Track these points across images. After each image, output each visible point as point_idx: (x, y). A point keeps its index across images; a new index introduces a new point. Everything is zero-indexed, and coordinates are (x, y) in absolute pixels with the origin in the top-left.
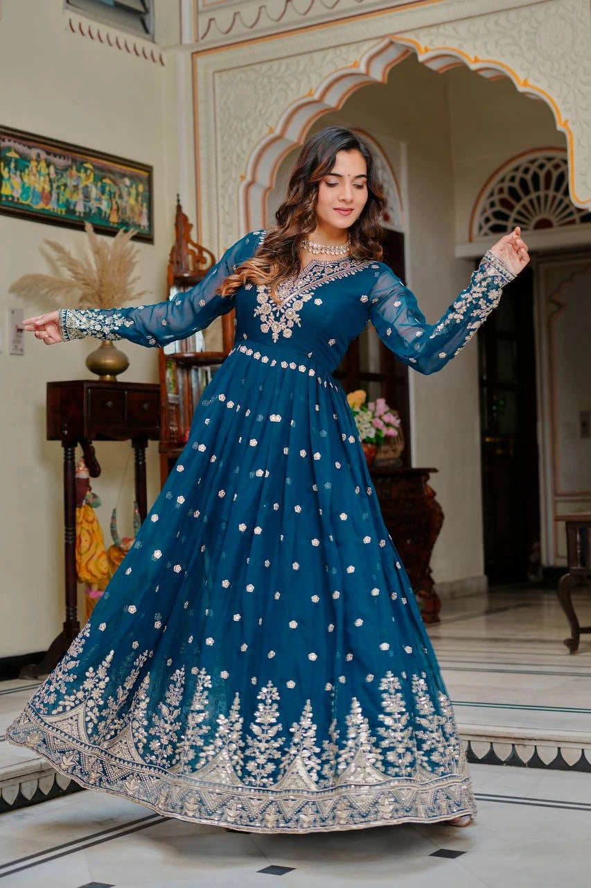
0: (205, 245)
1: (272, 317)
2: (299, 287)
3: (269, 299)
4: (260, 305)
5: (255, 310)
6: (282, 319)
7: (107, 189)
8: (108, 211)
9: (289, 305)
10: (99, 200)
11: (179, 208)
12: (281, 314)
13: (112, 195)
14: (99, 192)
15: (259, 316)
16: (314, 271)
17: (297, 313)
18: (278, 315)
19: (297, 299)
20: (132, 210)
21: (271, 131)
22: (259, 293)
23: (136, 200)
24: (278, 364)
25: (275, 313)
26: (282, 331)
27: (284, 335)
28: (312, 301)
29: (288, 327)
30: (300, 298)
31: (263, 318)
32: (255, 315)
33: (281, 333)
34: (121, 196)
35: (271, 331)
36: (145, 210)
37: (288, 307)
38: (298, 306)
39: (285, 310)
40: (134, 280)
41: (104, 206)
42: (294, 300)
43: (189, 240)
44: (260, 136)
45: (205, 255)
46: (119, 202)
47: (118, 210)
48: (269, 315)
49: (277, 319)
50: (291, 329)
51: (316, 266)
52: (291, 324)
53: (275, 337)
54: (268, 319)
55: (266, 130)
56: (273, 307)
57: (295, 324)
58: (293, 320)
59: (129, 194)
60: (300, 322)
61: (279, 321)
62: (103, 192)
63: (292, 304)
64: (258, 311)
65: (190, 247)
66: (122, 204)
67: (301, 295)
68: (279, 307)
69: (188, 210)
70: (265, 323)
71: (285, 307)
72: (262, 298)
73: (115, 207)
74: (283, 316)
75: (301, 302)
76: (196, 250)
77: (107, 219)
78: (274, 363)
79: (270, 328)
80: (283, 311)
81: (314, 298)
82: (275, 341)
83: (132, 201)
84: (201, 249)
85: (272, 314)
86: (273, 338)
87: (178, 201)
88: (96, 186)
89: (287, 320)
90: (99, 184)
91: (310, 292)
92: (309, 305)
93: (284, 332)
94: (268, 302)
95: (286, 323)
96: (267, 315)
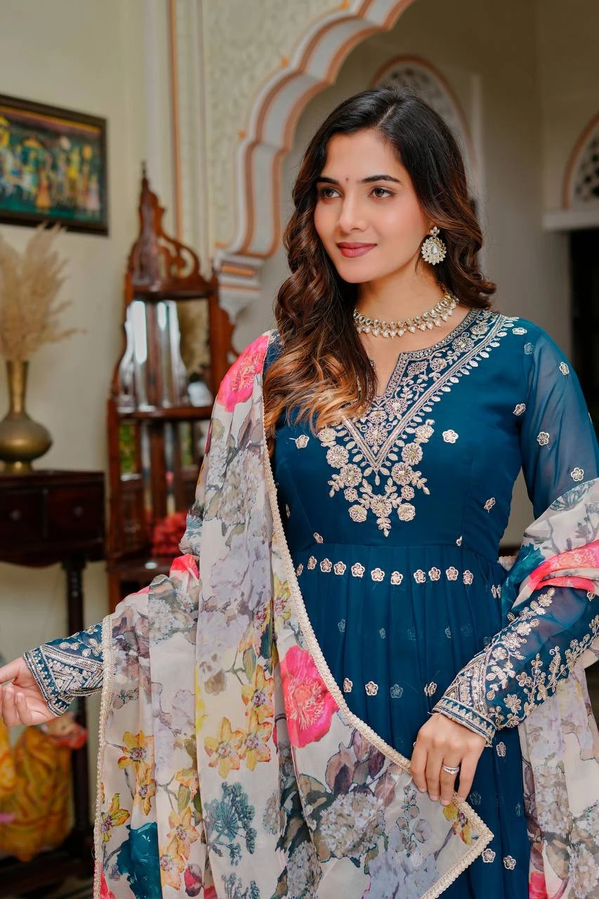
0: (186, 240)
1: (367, 489)
2: (399, 416)
3: (352, 456)
4: (337, 471)
5: (331, 483)
6: (389, 489)
7: (32, 156)
8: (33, 190)
9: (394, 457)
10: (18, 173)
11: (145, 183)
12: (384, 479)
13: (39, 166)
14: (18, 162)
15: (340, 493)
16: (411, 374)
17: (415, 468)
18: (377, 481)
19: (406, 442)
20: (73, 184)
21: (285, 63)
22: (328, 448)
23: (81, 171)
24: (408, 578)
25: (370, 479)
26: (395, 511)
27: (401, 518)
28: (436, 437)
29: (404, 501)
30: (411, 438)
31: (351, 496)
32: (332, 493)
33: (394, 515)
34: (54, 167)
35: (372, 517)
36: (94, 186)
37: (393, 463)
38: (414, 454)
39: (390, 469)
40: (63, 307)
41: (27, 182)
42: (401, 443)
43: (160, 232)
44: (267, 72)
45: (186, 255)
46: (52, 175)
47: (50, 187)
48: (361, 485)
49: (379, 490)
50: (412, 502)
51: (410, 362)
52: (408, 493)
53: (384, 524)
54: (360, 494)
55: (276, 63)
56: (363, 469)
57: (418, 491)
58: (410, 485)
59: (68, 161)
60: (426, 484)
61: (383, 493)
62: (25, 160)
63: (399, 454)
64: (337, 483)
65: (162, 242)
66: (58, 178)
67: (410, 431)
68: (376, 466)
69: (160, 187)
70: (356, 502)
71: (388, 464)
72: (336, 457)
73: (45, 183)
74: (390, 482)
75: (415, 445)
76: (172, 248)
77: (31, 202)
78: (397, 578)
79: (369, 510)
80: (385, 472)
81: (439, 429)
82: (387, 533)
83: (73, 172)
84: (179, 246)
85: (365, 483)
86: (381, 527)
87: (144, 172)
88: (13, 151)
89: (400, 487)
90: (19, 149)
91: (424, 419)
92: (433, 447)
93: (399, 511)
94: (350, 461)
95: (399, 492)
96: (355, 487)
